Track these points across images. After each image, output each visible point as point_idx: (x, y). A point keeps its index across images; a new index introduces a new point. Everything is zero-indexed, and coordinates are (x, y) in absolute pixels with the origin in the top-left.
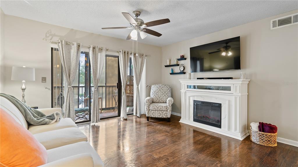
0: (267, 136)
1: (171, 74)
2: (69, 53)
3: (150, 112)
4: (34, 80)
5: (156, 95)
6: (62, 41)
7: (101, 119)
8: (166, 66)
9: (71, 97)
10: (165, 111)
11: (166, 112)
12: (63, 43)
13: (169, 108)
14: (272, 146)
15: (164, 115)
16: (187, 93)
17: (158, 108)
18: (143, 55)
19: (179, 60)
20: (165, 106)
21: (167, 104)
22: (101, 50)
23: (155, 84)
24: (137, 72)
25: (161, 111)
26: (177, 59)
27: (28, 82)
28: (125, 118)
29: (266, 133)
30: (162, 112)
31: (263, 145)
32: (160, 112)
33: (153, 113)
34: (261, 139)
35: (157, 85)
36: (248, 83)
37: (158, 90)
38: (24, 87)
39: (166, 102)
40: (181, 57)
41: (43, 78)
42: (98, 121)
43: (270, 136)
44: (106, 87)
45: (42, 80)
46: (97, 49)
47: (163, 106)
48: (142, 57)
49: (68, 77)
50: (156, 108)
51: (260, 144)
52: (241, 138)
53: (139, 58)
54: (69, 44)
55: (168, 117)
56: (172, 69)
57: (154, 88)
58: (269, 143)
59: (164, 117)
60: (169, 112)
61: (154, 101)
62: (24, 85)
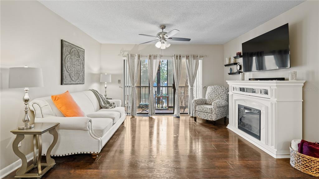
0: (304, 159)
1: (229, 74)
2: (134, 62)
3: (197, 112)
4: (111, 81)
5: (210, 97)
6: (128, 55)
7: (156, 114)
8: (226, 66)
9: (134, 94)
10: (209, 113)
11: (211, 114)
12: (129, 56)
13: (213, 111)
14: (313, 175)
15: (209, 117)
16: (233, 95)
17: (203, 109)
18: (197, 57)
19: (235, 58)
20: (210, 109)
21: (212, 107)
22: (155, 57)
23: (211, 85)
24: (190, 73)
25: (206, 112)
26: (234, 57)
27: (108, 83)
28: (177, 116)
29: (302, 155)
30: (207, 114)
31: (299, 170)
32: (206, 114)
33: (199, 113)
34: (297, 162)
35: (212, 86)
36: (303, 85)
37: (212, 92)
38: (106, 86)
39: (211, 105)
40: (237, 54)
41: (119, 80)
42: (153, 114)
43: (308, 160)
44: (167, 87)
45: (118, 81)
46: (152, 57)
47: (208, 108)
48: (196, 59)
49: (132, 80)
50: (201, 109)
51: (295, 167)
52: (275, 156)
53: (192, 60)
54: (133, 56)
55: (213, 120)
56: (231, 68)
57: (209, 89)
58: (307, 168)
59: (209, 119)
60: (214, 115)
61: (207, 103)
62: (106, 85)
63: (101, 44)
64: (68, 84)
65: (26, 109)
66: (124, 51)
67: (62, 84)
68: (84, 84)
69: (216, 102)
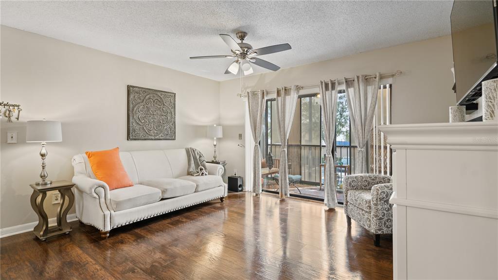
2: (258, 104)
6: (248, 93)
9: (256, 157)
12: (250, 94)
13: (373, 208)
17: (356, 200)
18: (375, 78)
20: (366, 201)
21: (371, 197)
24: (356, 117)
25: (361, 209)
32: (360, 212)
41: (239, 134)
45: (239, 136)
47: (363, 200)
48: (373, 83)
49: (254, 133)
50: (354, 199)
53: (361, 87)
55: (372, 230)
59: (366, 227)
60: (373, 217)
62: (215, 142)
63: (219, 83)
64: (138, 139)
65: (43, 164)
66: (246, 89)
67: (128, 140)
68: (174, 139)
69: (377, 188)
